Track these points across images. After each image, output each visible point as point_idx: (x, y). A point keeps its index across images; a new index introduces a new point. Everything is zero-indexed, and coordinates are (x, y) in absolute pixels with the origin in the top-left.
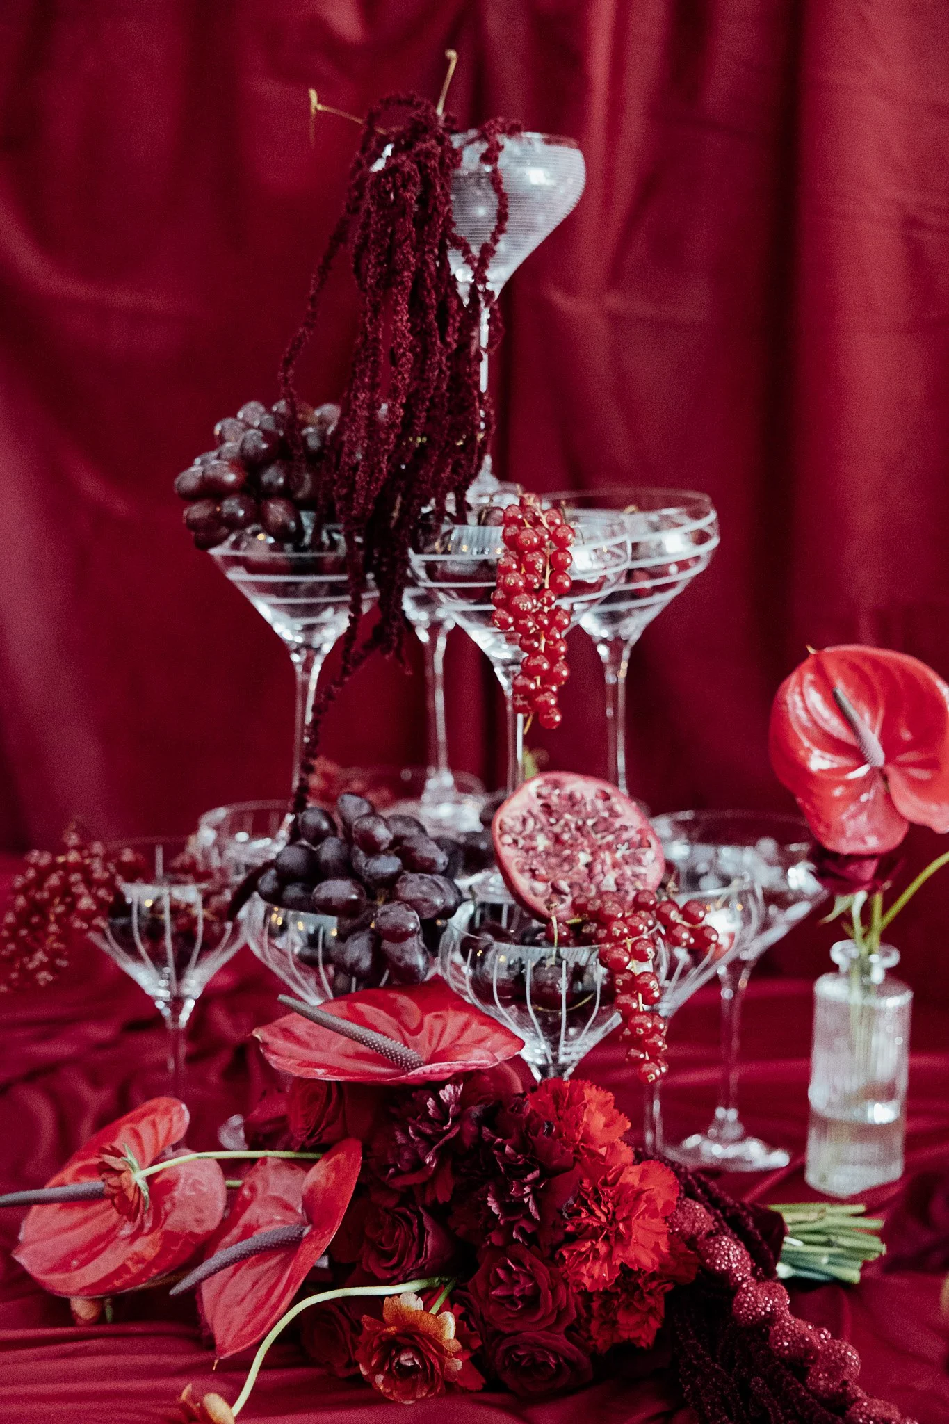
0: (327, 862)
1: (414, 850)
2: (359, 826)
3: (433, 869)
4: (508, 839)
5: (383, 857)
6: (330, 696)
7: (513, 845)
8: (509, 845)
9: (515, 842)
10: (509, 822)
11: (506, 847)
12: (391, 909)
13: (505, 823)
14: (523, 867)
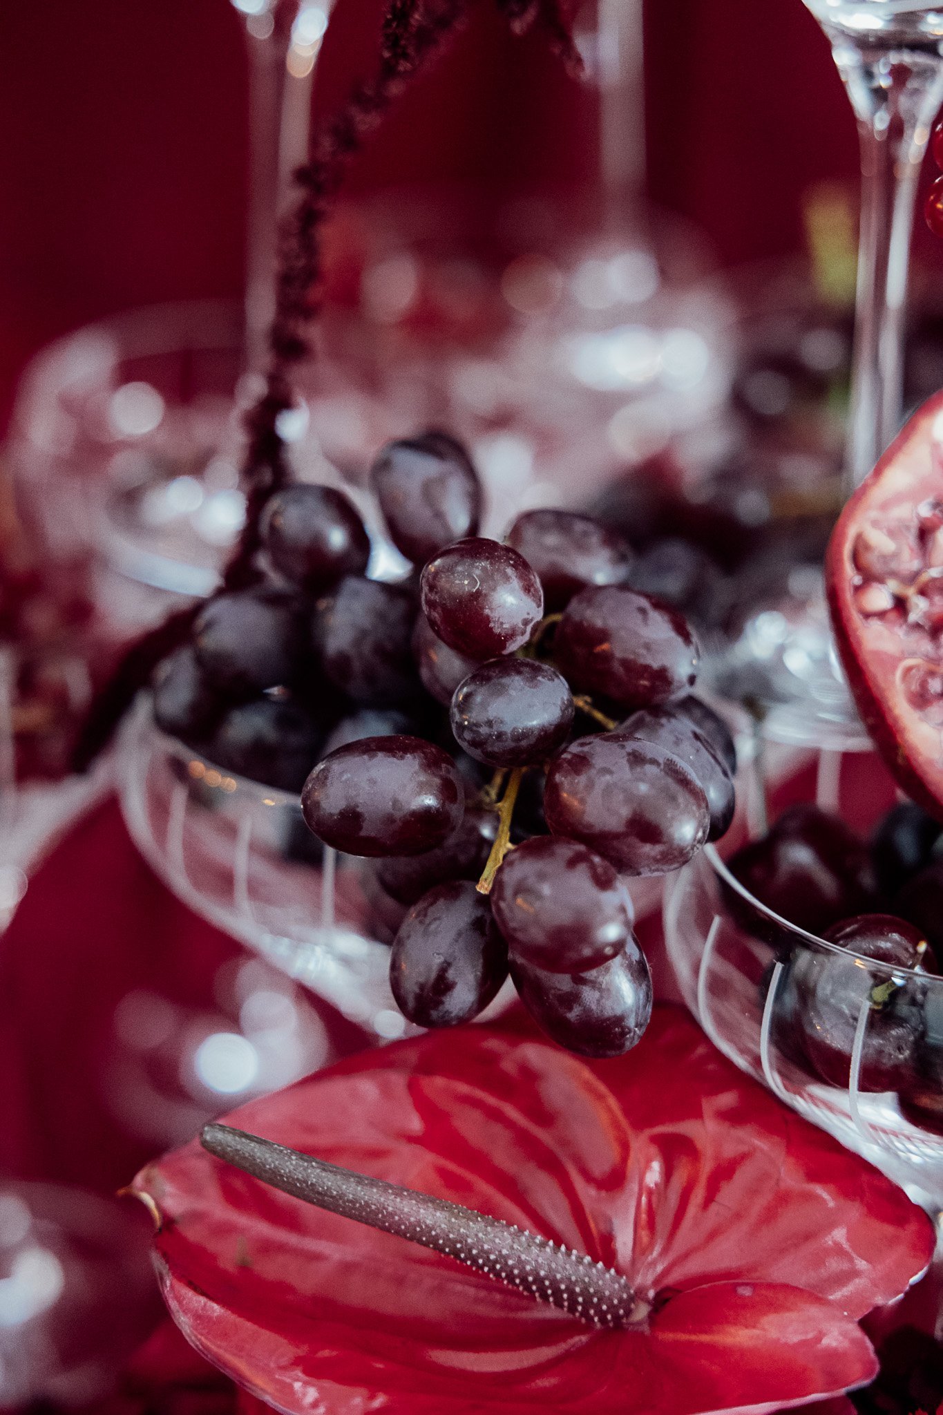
0: (343, 660)
1: (603, 635)
2: (443, 582)
3: (658, 698)
4: (880, 598)
5: (516, 683)
6: (346, 138)
7: (892, 616)
8: (881, 615)
9: (901, 605)
10: (880, 541)
11: (875, 624)
12: (542, 877)
13: (867, 547)
14: (923, 685)
